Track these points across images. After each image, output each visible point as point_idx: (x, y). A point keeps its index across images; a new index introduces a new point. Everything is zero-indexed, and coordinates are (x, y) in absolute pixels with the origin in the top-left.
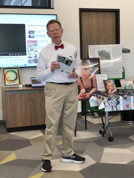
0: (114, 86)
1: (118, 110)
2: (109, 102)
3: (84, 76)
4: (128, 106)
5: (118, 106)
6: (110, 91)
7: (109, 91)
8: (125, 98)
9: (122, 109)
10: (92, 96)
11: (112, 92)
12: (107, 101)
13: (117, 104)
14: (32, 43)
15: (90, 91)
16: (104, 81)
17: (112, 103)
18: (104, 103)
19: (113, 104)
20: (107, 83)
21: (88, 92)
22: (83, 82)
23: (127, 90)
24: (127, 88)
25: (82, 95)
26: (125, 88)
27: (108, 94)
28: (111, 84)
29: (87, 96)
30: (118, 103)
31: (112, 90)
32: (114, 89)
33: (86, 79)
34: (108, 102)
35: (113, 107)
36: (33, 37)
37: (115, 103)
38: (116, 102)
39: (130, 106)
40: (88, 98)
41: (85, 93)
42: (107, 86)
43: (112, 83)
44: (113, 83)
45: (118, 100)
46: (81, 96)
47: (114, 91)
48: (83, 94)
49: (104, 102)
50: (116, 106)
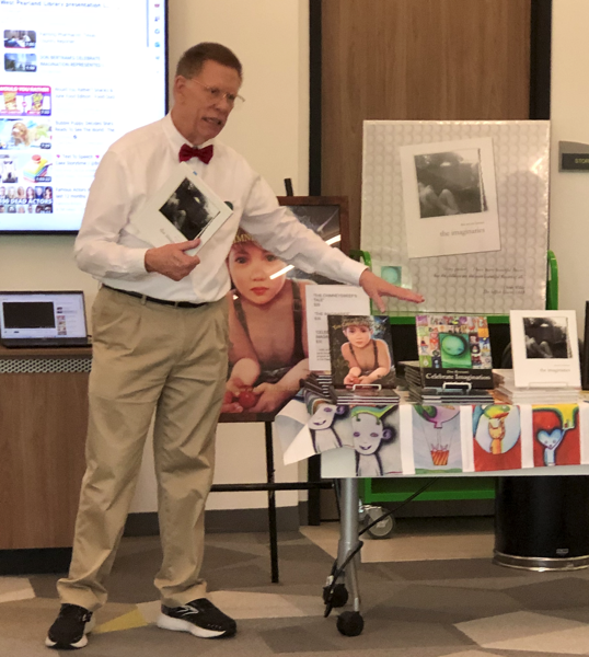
0: (384, 347)
1: (389, 472)
2: (341, 426)
3: (254, 289)
4: (440, 455)
5: (386, 453)
6: (354, 371)
7: (346, 370)
8: (429, 415)
9: (408, 469)
10: (293, 403)
11: (366, 381)
12: (328, 424)
13: (384, 442)
14: (20, 98)
15: (285, 374)
16: (334, 320)
17: (357, 435)
18: (313, 432)
19: (357, 443)
20: (347, 333)
21: (275, 379)
22: (250, 325)
23: (443, 371)
24: (447, 361)
25: (237, 394)
26: (437, 358)
27: (344, 387)
28: (368, 336)
29: (264, 400)
30: (390, 436)
31: (365, 371)
32: (377, 366)
33: (265, 306)
34: (331, 427)
35: (358, 455)
36: (30, 69)
37: (374, 435)
38: (379, 430)
39: (451, 458)
40: (272, 408)
41: (256, 384)
42: (345, 348)
43: (375, 332)
44: (378, 336)
45: (390, 420)
46: (235, 399)
47: (375, 374)
48: (245, 386)
49: (314, 427)
50: (376, 453)
